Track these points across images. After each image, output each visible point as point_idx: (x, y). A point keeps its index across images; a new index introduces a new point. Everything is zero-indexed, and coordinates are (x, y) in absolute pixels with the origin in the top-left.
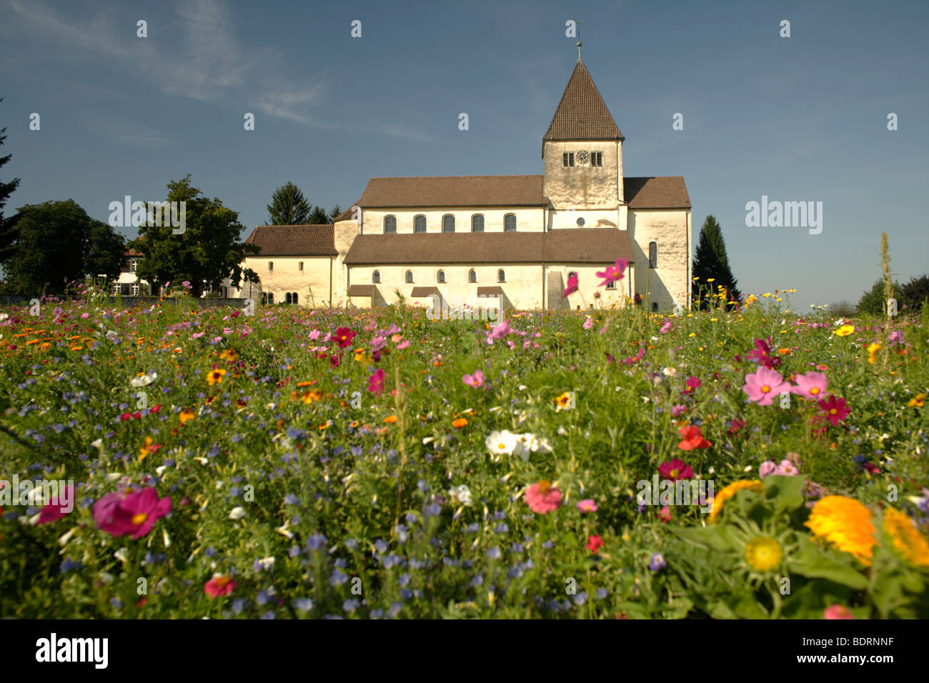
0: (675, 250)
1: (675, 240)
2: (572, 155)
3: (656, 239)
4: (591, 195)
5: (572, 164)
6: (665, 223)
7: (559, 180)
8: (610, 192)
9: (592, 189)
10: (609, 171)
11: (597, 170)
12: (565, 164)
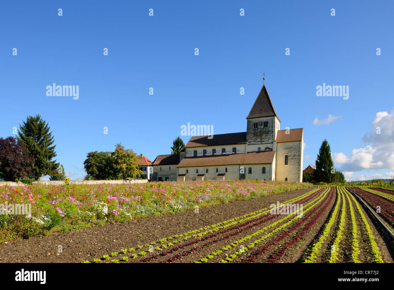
0: (295, 157)
1: (295, 154)
2: (257, 124)
3: (288, 154)
4: (263, 138)
5: (257, 127)
6: (291, 147)
7: (252, 133)
8: (270, 137)
9: (264, 136)
10: (270, 129)
11: (266, 129)
12: (254, 127)
